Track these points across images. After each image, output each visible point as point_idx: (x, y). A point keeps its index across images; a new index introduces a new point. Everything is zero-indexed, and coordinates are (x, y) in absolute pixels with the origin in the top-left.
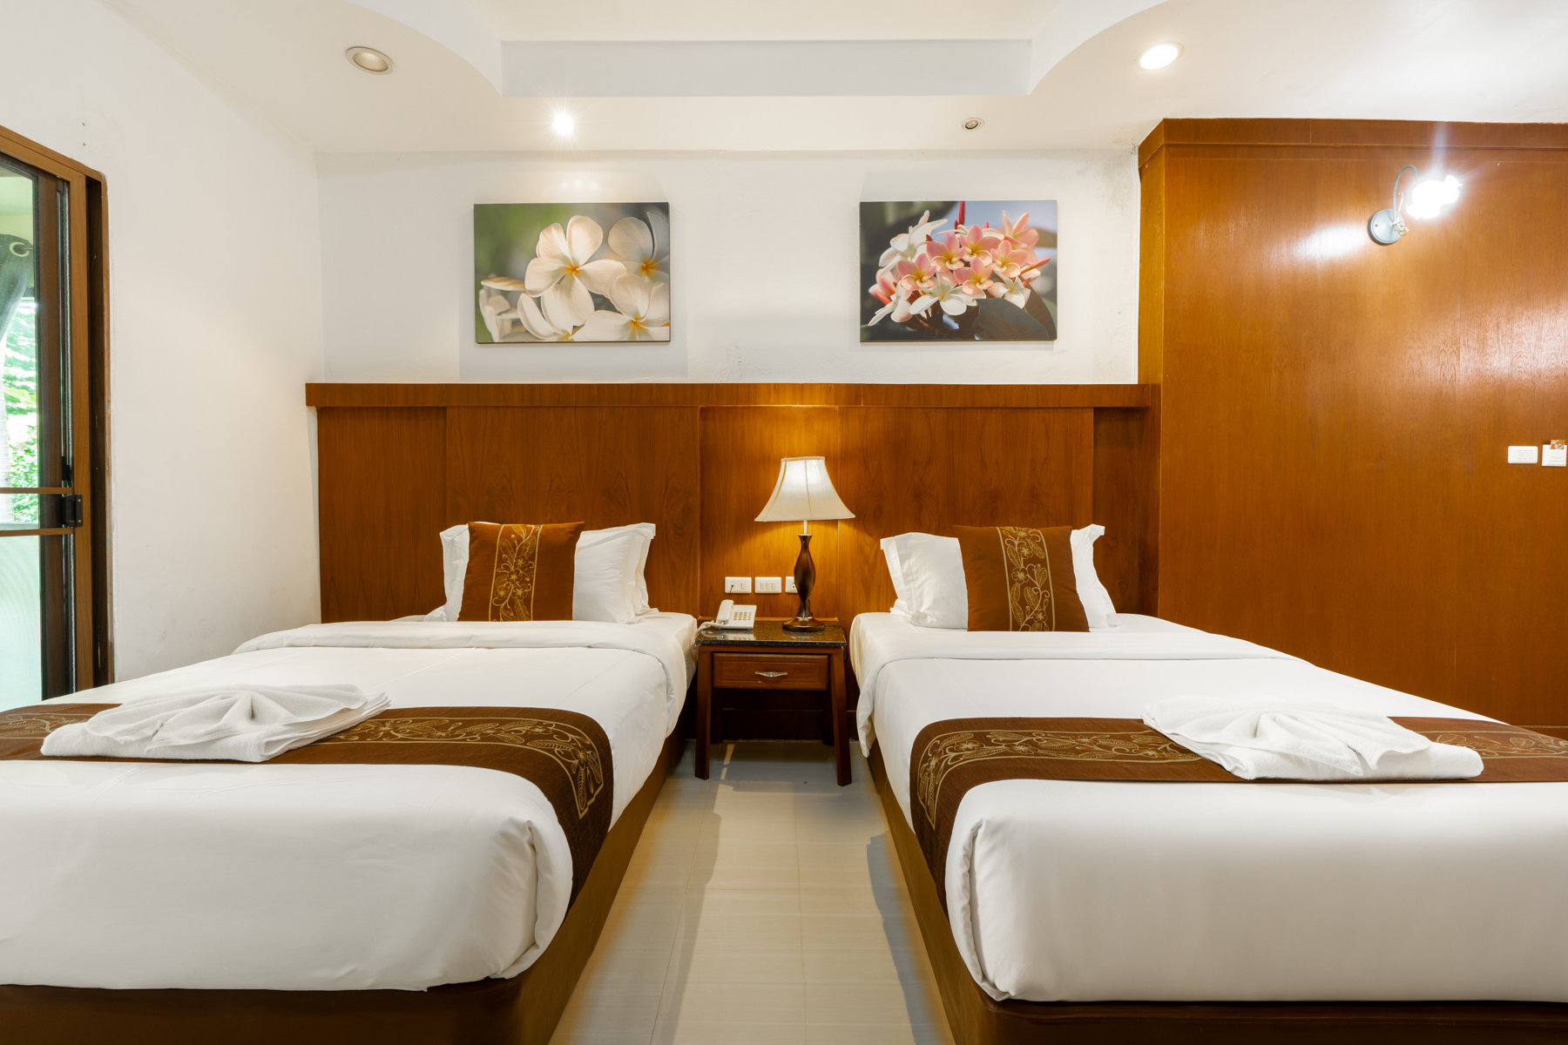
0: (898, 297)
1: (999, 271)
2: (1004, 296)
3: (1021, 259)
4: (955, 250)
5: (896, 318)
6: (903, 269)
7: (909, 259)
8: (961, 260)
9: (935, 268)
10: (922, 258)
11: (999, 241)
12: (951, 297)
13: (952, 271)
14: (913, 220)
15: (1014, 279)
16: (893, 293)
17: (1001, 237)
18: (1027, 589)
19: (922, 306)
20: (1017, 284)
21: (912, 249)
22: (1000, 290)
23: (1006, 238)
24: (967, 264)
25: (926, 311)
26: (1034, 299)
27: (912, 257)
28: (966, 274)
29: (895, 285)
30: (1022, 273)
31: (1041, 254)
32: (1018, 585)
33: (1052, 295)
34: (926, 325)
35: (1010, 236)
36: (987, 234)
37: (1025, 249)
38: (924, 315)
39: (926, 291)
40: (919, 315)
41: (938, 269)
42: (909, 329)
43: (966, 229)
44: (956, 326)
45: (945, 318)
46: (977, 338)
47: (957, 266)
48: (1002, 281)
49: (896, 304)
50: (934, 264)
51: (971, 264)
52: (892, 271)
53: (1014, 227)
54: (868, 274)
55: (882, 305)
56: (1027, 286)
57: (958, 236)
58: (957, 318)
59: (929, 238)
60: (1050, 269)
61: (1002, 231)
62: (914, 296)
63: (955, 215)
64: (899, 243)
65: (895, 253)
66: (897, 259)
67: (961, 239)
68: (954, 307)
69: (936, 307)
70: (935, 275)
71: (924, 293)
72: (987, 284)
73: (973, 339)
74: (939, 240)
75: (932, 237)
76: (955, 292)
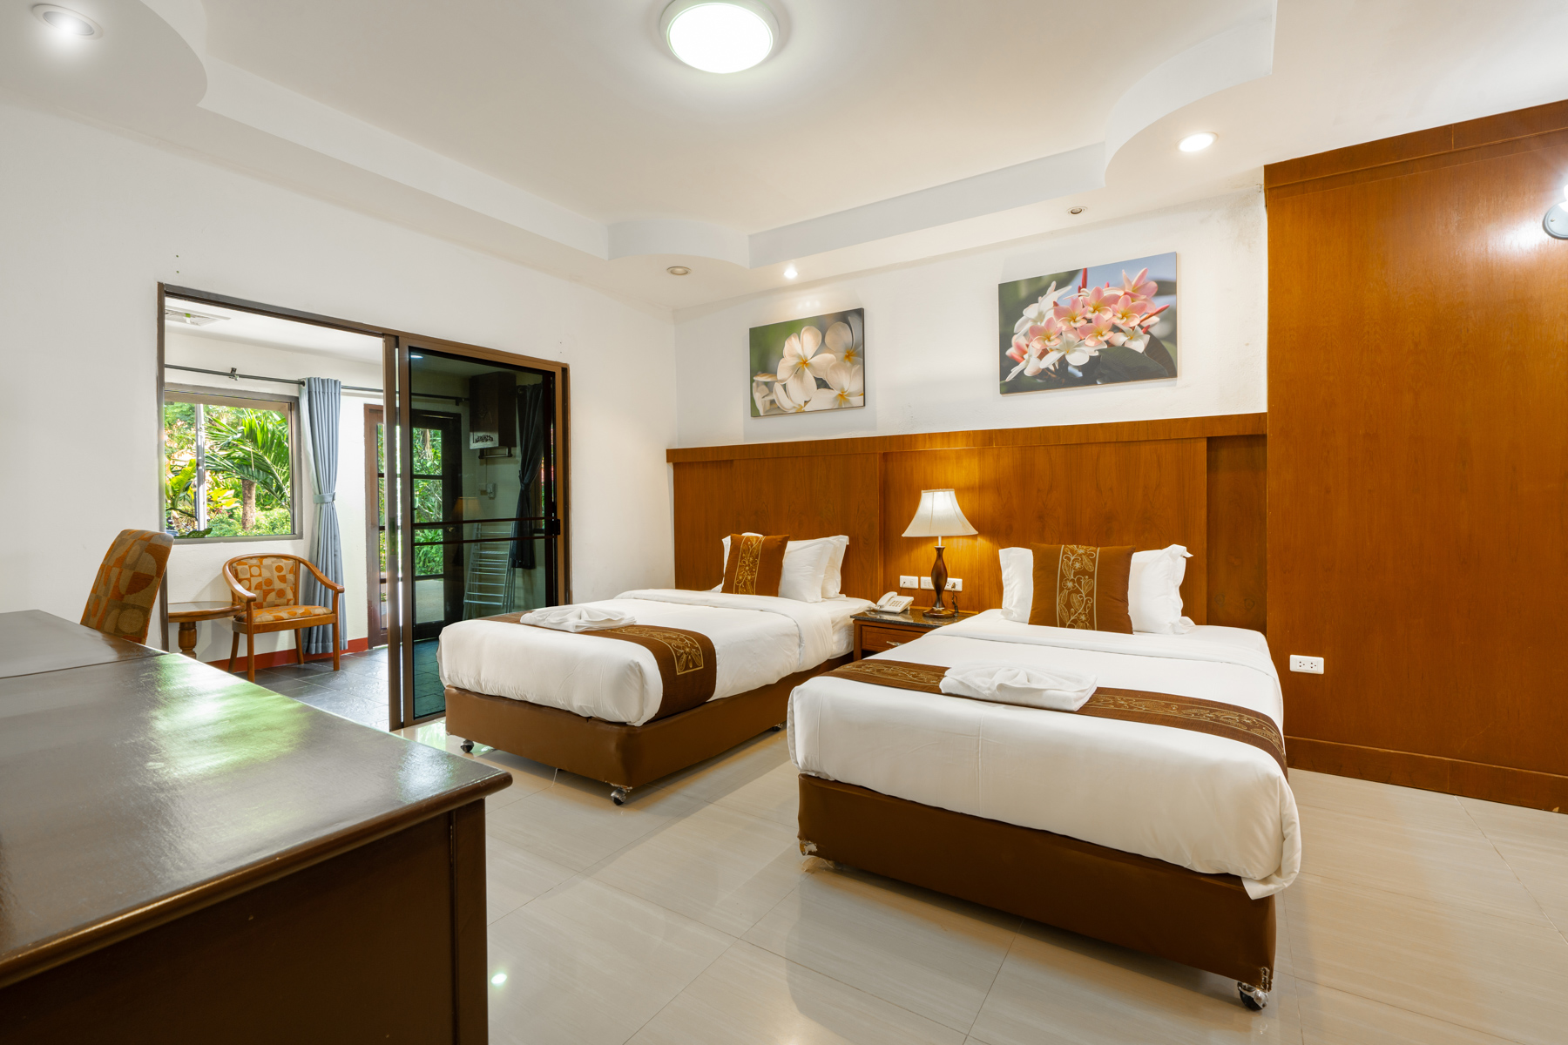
0: (1030, 356)
1: (1119, 322)
2: (1124, 344)
3: (1140, 309)
4: (1079, 310)
5: (1028, 373)
6: (1034, 332)
7: (1039, 324)
8: (1084, 318)
9: (1061, 328)
10: (1050, 321)
11: (1119, 297)
12: (1075, 351)
13: (1076, 329)
14: (1042, 292)
15: (1133, 328)
16: (1025, 353)
17: (1121, 293)
18: (1074, 595)
19: (1050, 361)
20: (1137, 331)
21: (1041, 315)
22: (1120, 339)
23: (1126, 294)
24: (1089, 321)
25: (1054, 365)
26: (1154, 344)
27: (1042, 321)
28: (1090, 328)
29: (1028, 346)
30: (1141, 321)
31: (1161, 302)
32: (1066, 592)
33: (1172, 337)
34: (1054, 376)
35: (1130, 291)
36: (1107, 293)
37: (1144, 300)
38: (1052, 368)
39: (1053, 348)
40: (1048, 369)
41: (1064, 328)
42: (1039, 381)
43: (1088, 292)
44: (1080, 374)
45: (1070, 369)
46: (1099, 383)
47: (1081, 323)
48: (1122, 331)
49: (1028, 362)
50: (1061, 325)
51: (1093, 320)
52: (1025, 335)
53: (1133, 283)
54: (1005, 340)
55: (1017, 363)
56: (1146, 332)
57: (1081, 298)
58: (1080, 368)
59: (1056, 304)
60: (1170, 315)
61: (1123, 288)
62: (1044, 353)
63: (1078, 281)
64: (1030, 312)
65: (1028, 319)
66: (1029, 325)
67: (1084, 300)
68: (1078, 358)
69: (1063, 362)
70: (1061, 334)
71: (1052, 350)
72: (1108, 336)
73: (1096, 384)
74: (1064, 305)
75: (1058, 303)
76: (1078, 346)
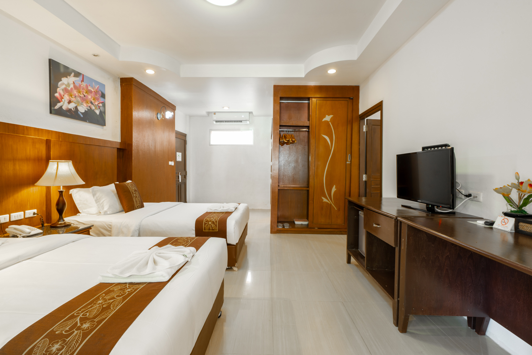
0: (65, 101)
1: (93, 101)
2: (94, 110)
3: (98, 99)
4: (81, 90)
5: (64, 108)
6: (66, 90)
7: (68, 88)
8: (83, 94)
9: (76, 94)
10: (72, 89)
11: (92, 92)
12: (80, 106)
13: (81, 97)
14: (69, 74)
15: (96, 105)
16: (63, 98)
17: (93, 91)
19: (72, 106)
20: (97, 107)
21: (68, 85)
22: (93, 108)
23: (94, 91)
24: (85, 96)
25: (73, 108)
26: (101, 112)
27: (69, 87)
28: (84, 99)
29: (64, 96)
30: (98, 104)
31: (102, 100)
32: (135, 197)
33: (105, 112)
34: (73, 113)
35: (95, 91)
36: (90, 88)
37: (98, 96)
38: (73, 110)
39: (73, 101)
40: (71, 109)
41: (77, 95)
42: (68, 113)
43: (84, 84)
44: (82, 116)
45: (79, 112)
46: (88, 121)
47: (82, 96)
48: (93, 105)
49: (64, 103)
50: (75, 92)
51: (86, 96)
52: (63, 90)
53: (96, 89)
54: (53, 88)
55: (59, 102)
56: (99, 108)
57: (82, 85)
58: (82, 113)
59: (74, 83)
60: (104, 105)
61: (93, 89)
62: (70, 102)
63: (80, 78)
64: (64, 80)
65: (63, 84)
66: (64, 86)
67: (83, 87)
68: (82, 109)
69: (76, 107)
70: (76, 97)
71: (73, 102)
72: (90, 105)
73: (86, 122)
74: (77, 84)
75: (75, 83)
76: (82, 104)
